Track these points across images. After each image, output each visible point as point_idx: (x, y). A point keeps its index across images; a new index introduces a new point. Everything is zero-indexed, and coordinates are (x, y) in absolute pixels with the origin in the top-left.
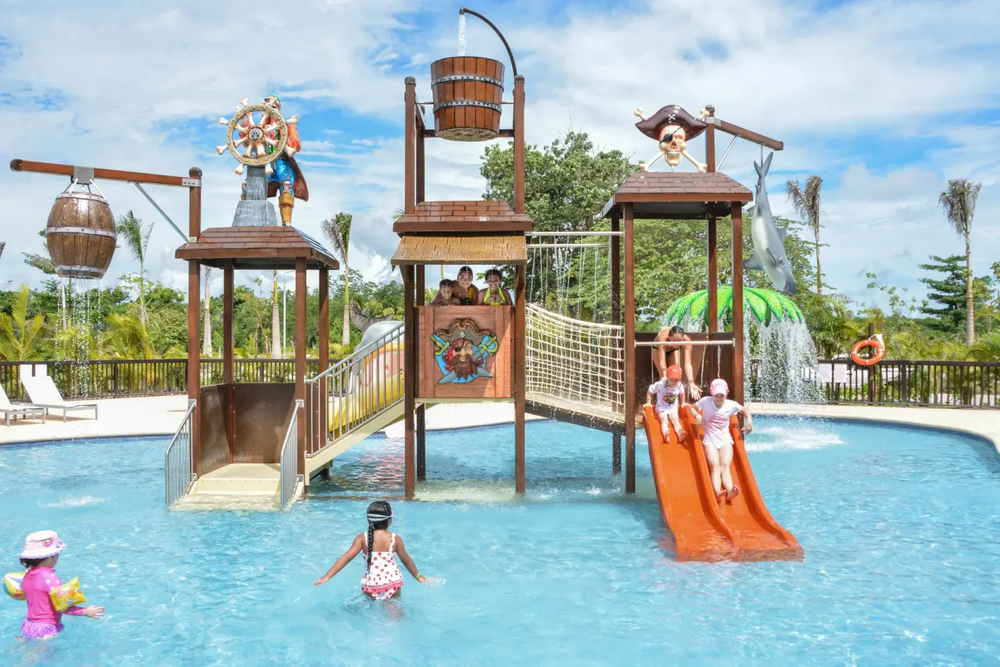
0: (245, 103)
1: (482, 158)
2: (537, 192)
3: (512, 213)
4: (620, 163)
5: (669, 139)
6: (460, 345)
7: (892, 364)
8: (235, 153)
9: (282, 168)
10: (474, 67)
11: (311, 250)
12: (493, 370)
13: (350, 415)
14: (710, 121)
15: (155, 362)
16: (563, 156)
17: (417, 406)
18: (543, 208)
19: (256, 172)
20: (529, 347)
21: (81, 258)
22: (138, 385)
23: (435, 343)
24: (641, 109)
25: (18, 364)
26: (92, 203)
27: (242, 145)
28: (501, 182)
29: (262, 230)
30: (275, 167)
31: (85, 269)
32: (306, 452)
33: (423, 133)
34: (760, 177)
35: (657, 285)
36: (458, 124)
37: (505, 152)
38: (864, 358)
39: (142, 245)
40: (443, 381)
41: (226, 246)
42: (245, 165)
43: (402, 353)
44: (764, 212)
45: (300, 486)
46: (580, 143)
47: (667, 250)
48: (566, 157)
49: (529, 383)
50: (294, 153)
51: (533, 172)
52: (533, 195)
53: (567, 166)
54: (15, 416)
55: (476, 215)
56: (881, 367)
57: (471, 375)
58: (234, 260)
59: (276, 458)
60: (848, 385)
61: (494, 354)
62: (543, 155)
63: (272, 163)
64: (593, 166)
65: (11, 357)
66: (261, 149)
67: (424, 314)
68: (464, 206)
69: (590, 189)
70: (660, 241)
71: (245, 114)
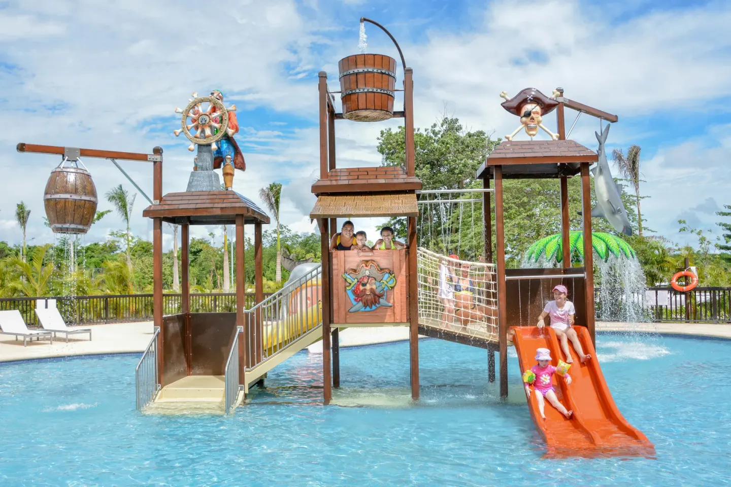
0: (195, 96)
1: (378, 139)
2: (421, 164)
3: (405, 176)
4: (483, 140)
5: (528, 114)
6: (366, 281)
7: (705, 290)
8: (188, 135)
9: (225, 146)
10: (372, 62)
11: (248, 209)
12: (392, 301)
13: (280, 337)
14: (560, 100)
15: (136, 296)
16: (439, 136)
17: (332, 330)
18: (425, 175)
19: (205, 149)
20: (420, 282)
21: (69, 218)
22: (123, 314)
23: (346, 280)
24: (505, 92)
25: (35, 299)
26: (77, 175)
27: (193, 128)
28: (393, 157)
29: (210, 194)
30: (219, 146)
31: (73, 226)
32: (245, 367)
33: (333, 116)
34: (600, 144)
35: (516, 232)
36: (360, 107)
37: (396, 134)
38: (682, 285)
39: (128, 210)
40: (352, 310)
41: (181, 207)
42: (196, 143)
43: (320, 288)
44: (604, 171)
45: (241, 394)
46: (452, 126)
47: (523, 205)
48: (442, 137)
49: (421, 311)
50: (233, 134)
51: (418, 148)
52: (418, 166)
53: (443, 143)
54: (31, 339)
55: (376, 178)
56: (695, 292)
57: (375, 305)
58: (189, 217)
59: (222, 371)
60: (669, 307)
61: (393, 288)
62: (425, 136)
63: (217, 142)
64: (463, 143)
65: (31, 294)
66: (208, 132)
67: (336, 257)
68: (367, 172)
69: (461, 160)
70: (517, 198)
71: (195, 105)
